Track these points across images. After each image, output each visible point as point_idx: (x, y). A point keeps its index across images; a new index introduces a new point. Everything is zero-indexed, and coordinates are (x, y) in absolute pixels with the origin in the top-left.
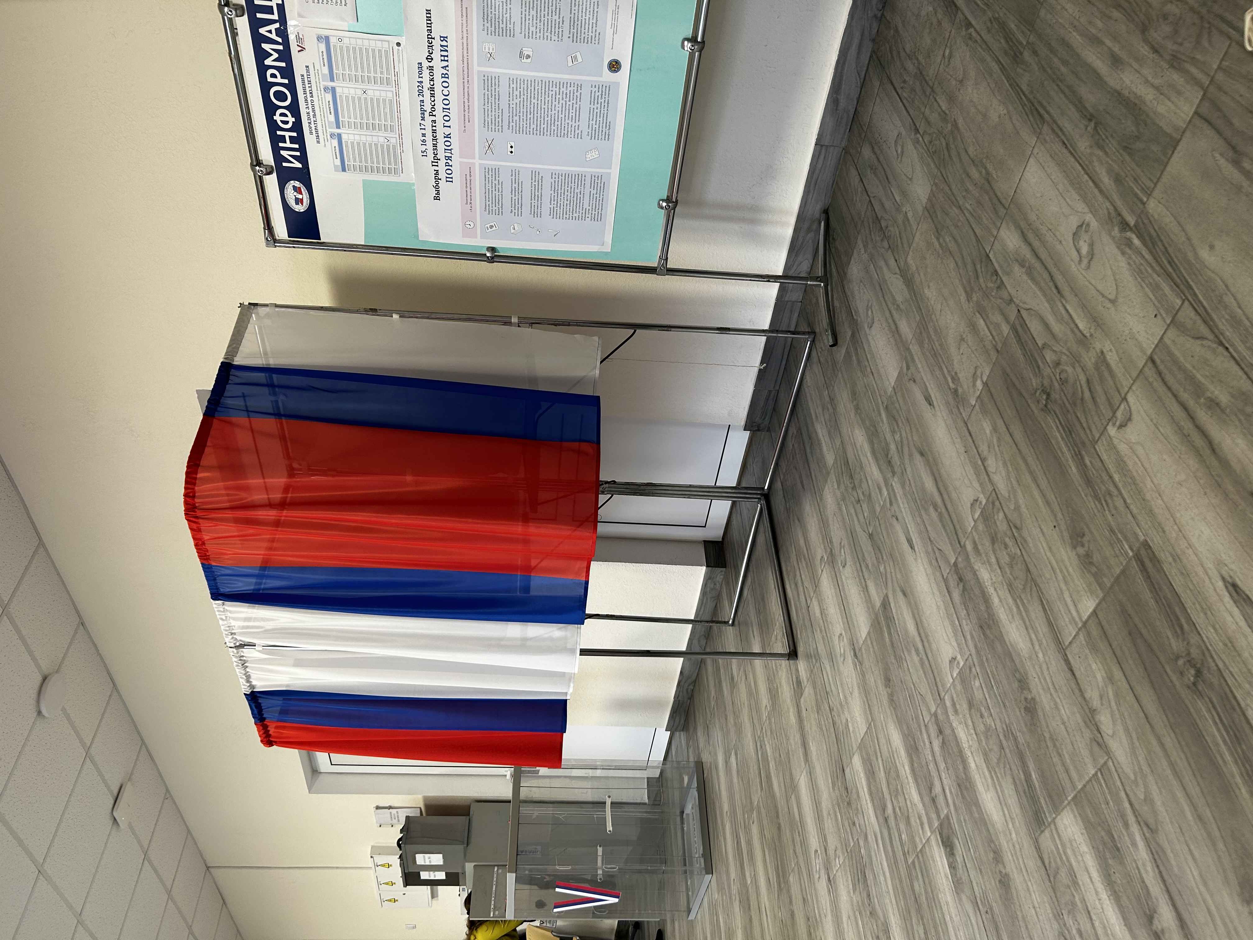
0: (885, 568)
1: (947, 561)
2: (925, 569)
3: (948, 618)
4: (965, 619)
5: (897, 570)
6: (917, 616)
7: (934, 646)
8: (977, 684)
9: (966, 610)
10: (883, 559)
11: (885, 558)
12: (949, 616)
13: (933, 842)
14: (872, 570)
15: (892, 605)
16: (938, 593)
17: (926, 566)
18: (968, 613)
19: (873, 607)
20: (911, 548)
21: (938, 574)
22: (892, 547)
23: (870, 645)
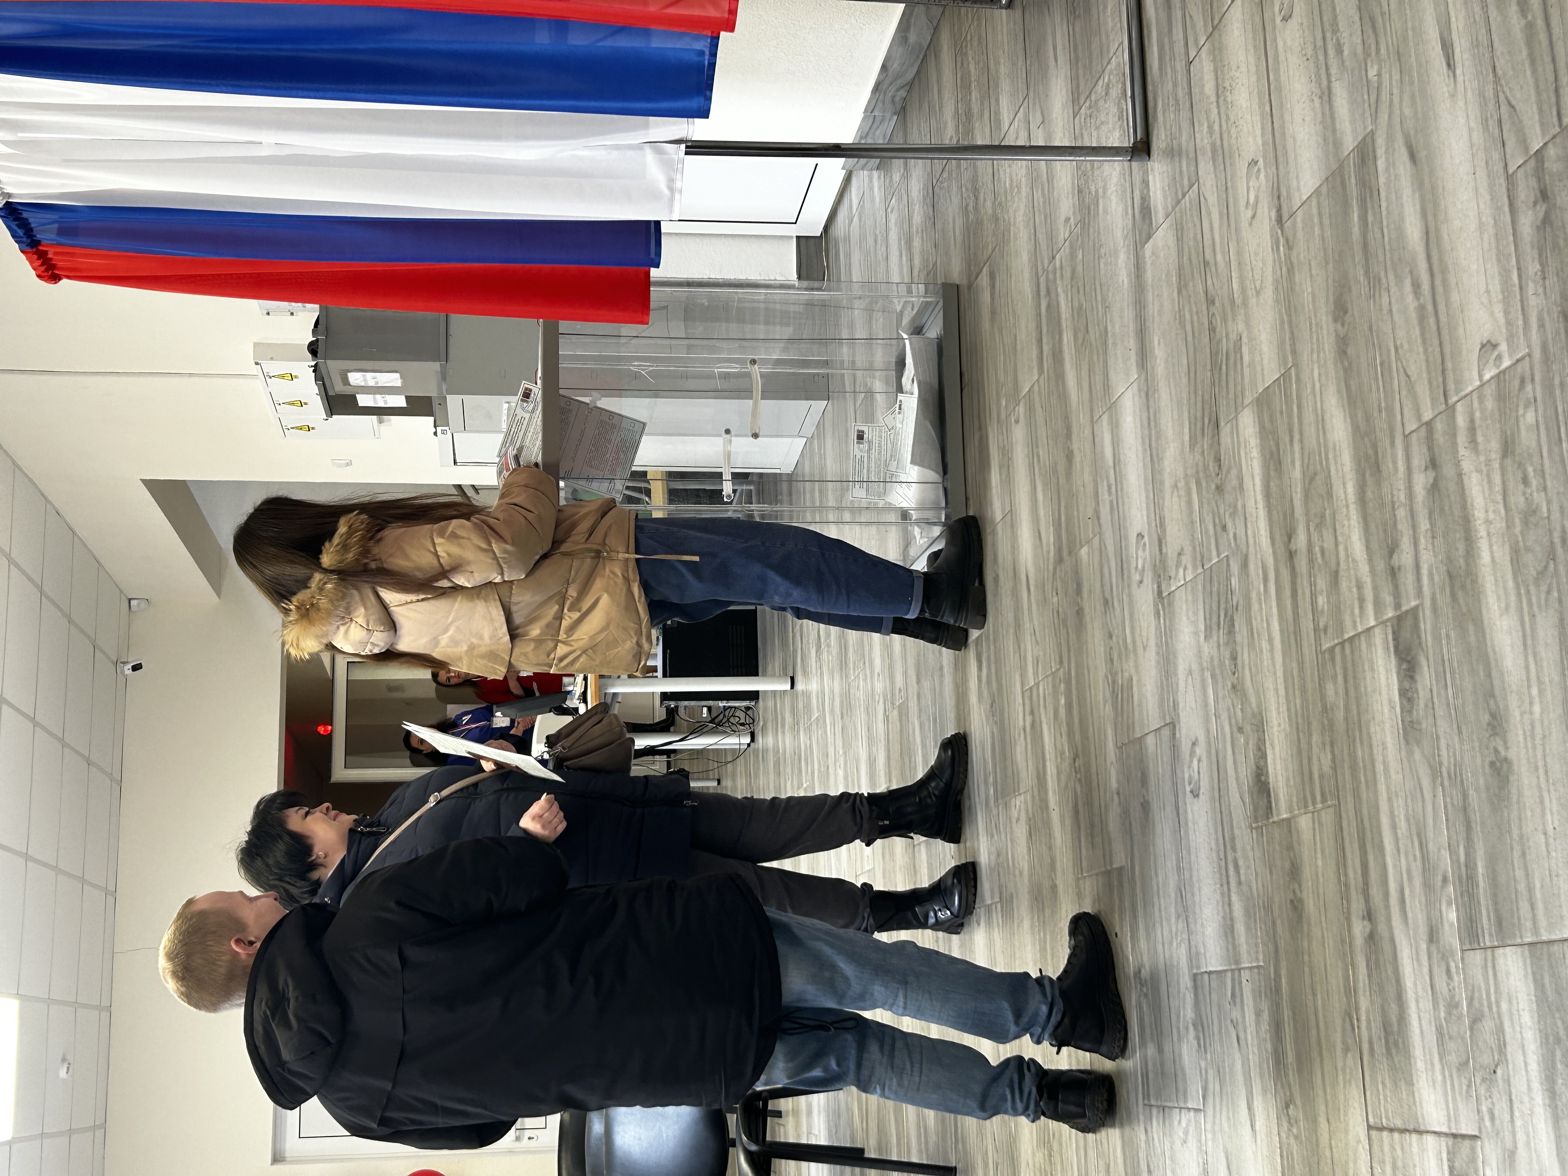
0: (1379, 75)
1: (1523, 143)
2: (1470, 130)
3: (1499, 260)
4: (1534, 281)
5: (1406, 97)
6: (1430, 218)
7: (1455, 297)
8: (1530, 417)
9: (1541, 264)
10: (1378, 51)
11: (1383, 51)
12: (1501, 257)
13: (1378, 637)
14: (1347, 63)
15: (1381, 164)
16: (1488, 197)
17: (1472, 125)
18: (1543, 271)
19: (1337, 144)
20: (1449, 65)
21: (1496, 155)
22: (1405, 38)
23: (1316, 220)
